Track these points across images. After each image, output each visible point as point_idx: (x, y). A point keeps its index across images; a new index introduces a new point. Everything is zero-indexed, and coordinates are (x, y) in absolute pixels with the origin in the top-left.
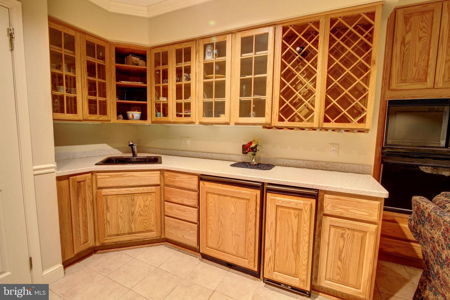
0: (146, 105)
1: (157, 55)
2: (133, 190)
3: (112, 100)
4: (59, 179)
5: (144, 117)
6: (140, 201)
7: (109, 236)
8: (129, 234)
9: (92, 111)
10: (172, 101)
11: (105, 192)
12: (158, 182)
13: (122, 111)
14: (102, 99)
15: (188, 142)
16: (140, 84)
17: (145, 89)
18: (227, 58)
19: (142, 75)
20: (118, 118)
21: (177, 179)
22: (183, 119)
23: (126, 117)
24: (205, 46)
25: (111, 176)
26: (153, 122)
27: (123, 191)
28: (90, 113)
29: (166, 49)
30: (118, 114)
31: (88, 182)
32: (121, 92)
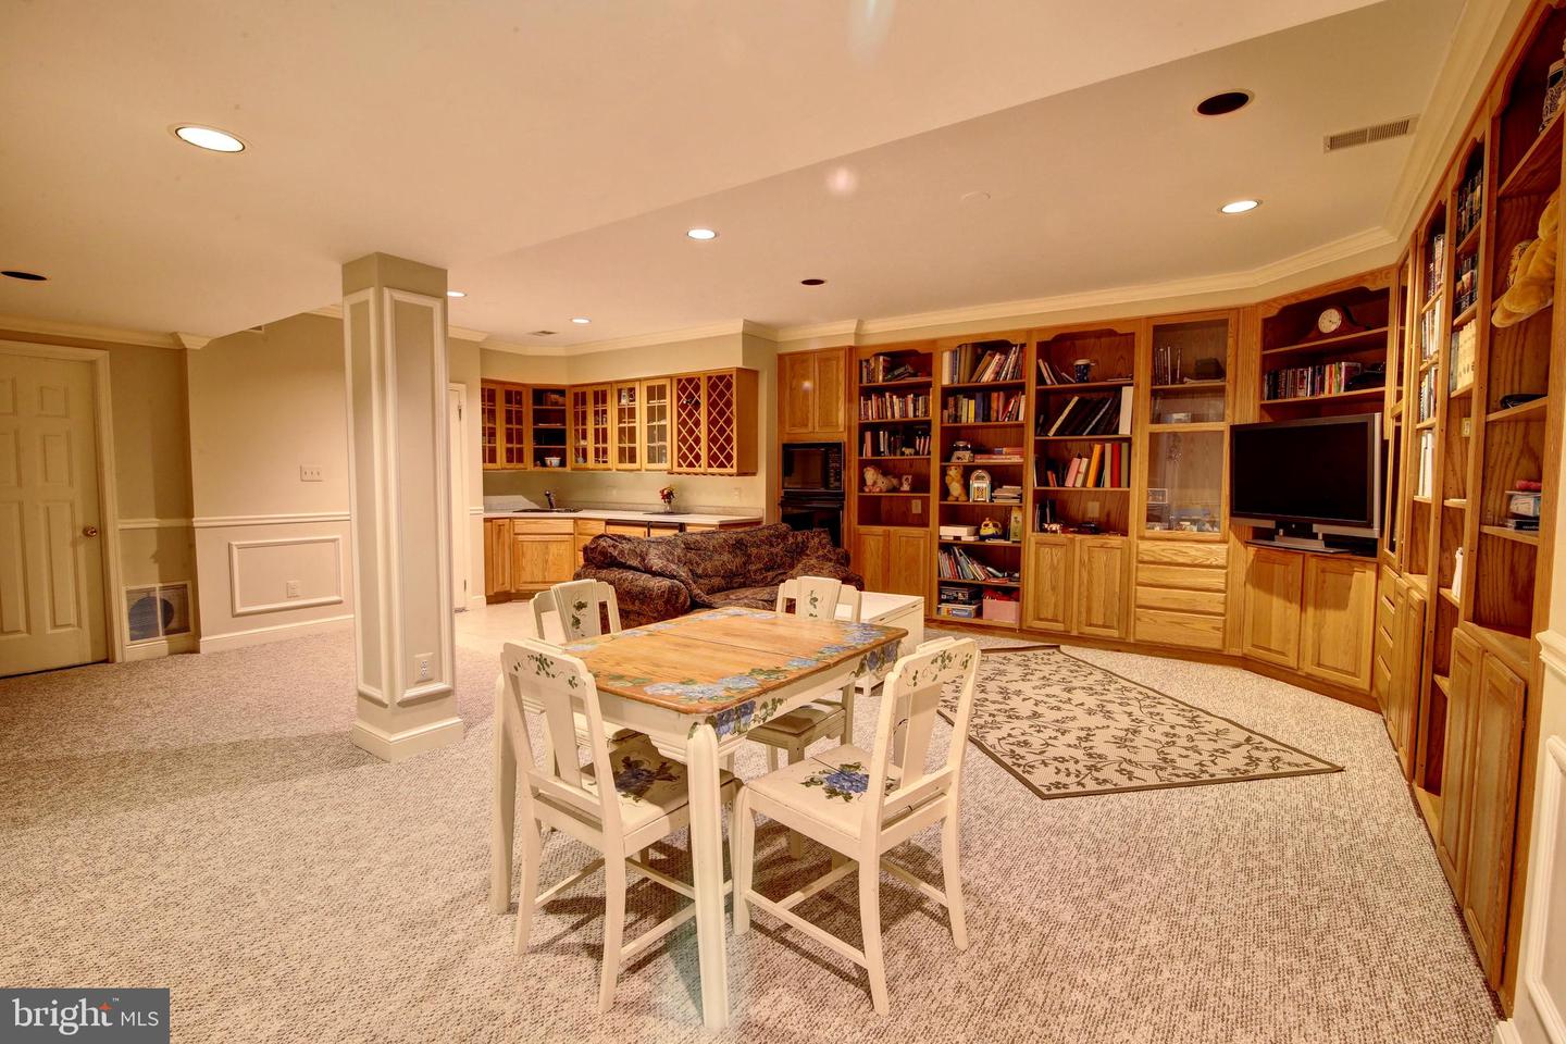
0: (565, 449)
1: (576, 394)
2: (547, 538)
3: (529, 446)
4: (486, 520)
5: (563, 464)
6: (553, 549)
7: (526, 583)
8: (542, 582)
9: (510, 460)
10: (590, 444)
11: (521, 538)
12: (572, 531)
13: (540, 458)
14: (519, 446)
15: (614, 492)
16: (558, 426)
17: (564, 430)
18: (637, 404)
19: (560, 416)
20: (535, 465)
21: (589, 526)
22: (602, 466)
23: (544, 464)
24: (620, 391)
25: (527, 523)
26: (573, 469)
27: (538, 538)
28: (508, 461)
29: (584, 389)
30: (535, 461)
31: (507, 527)
32: (539, 436)
